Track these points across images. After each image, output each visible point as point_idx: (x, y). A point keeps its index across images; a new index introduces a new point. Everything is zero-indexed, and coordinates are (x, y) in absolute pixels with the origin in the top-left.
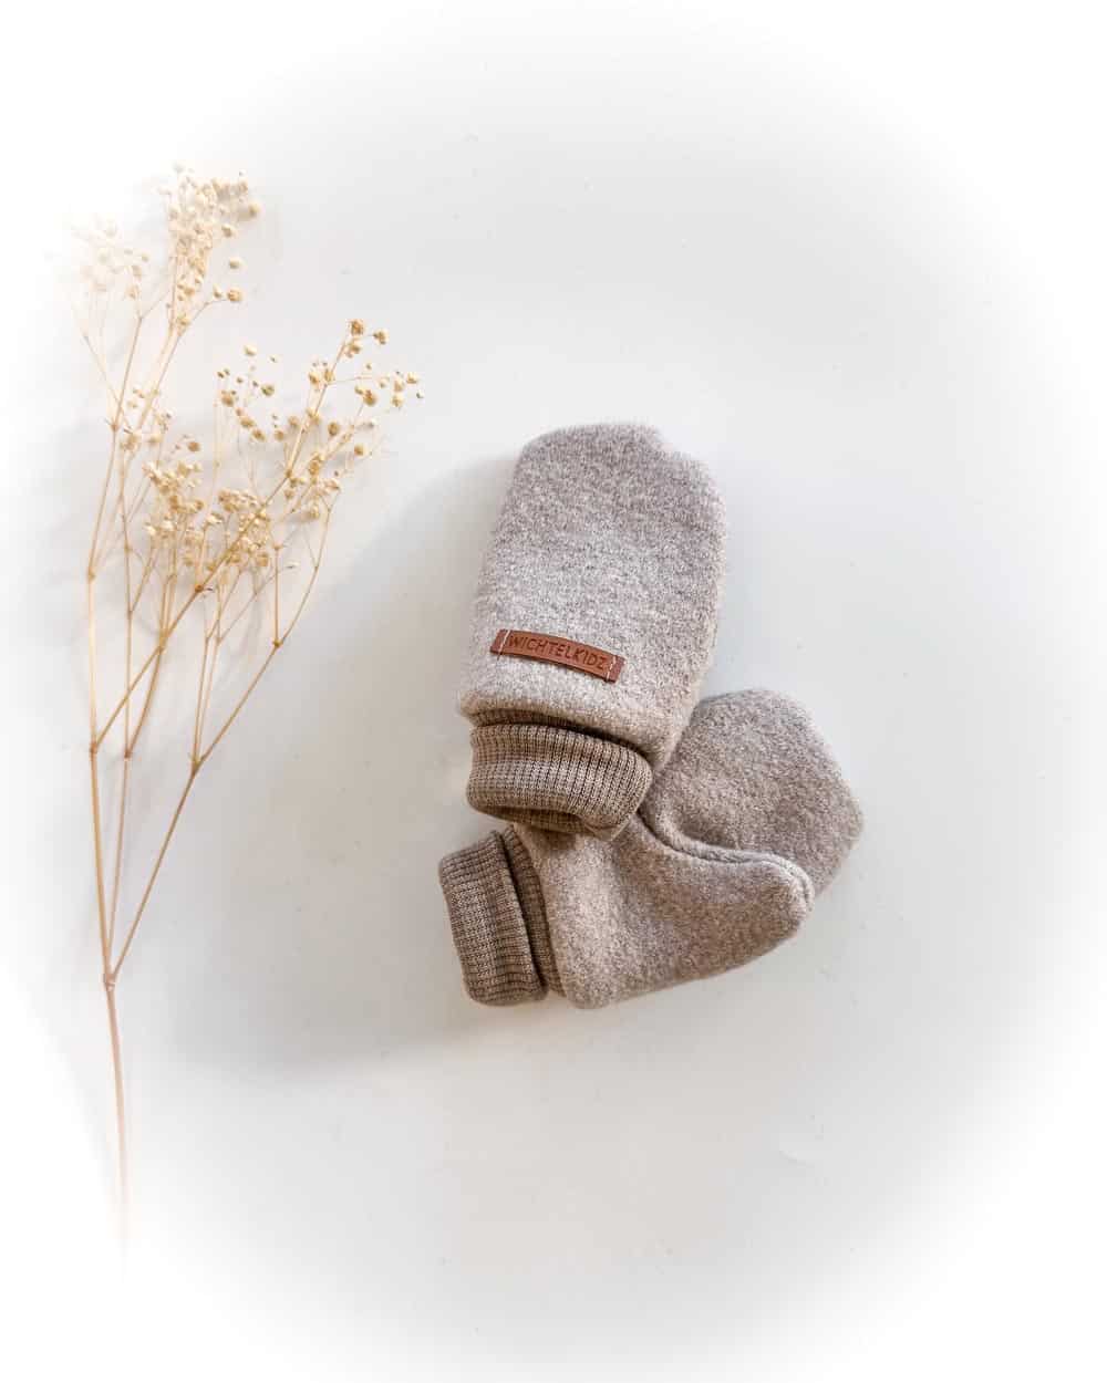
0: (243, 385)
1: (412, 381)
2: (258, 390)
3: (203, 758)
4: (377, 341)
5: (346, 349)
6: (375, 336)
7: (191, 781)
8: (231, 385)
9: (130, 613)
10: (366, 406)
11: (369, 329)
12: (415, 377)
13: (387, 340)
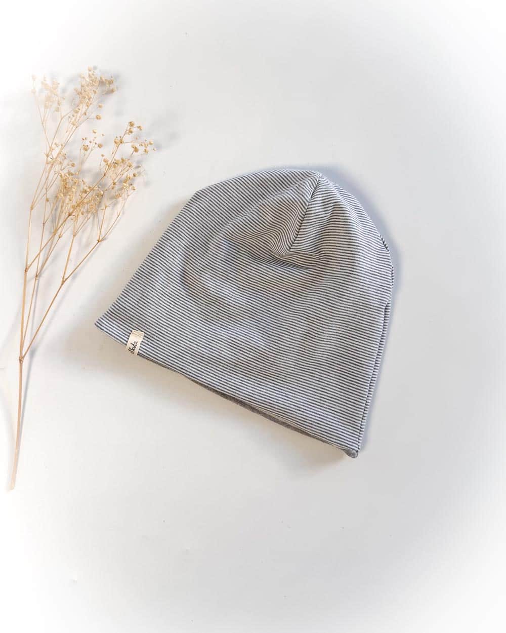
0: (91, 144)
1: (151, 144)
2: (97, 145)
3: (66, 279)
4: (139, 129)
5: (128, 132)
6: (138, 127)
7: (61, 287)
8: (87, 143)
9: (44, 224)
10: (134, 152)
11: (136, 125)
12: (152, 143)
13: (142, 129)
